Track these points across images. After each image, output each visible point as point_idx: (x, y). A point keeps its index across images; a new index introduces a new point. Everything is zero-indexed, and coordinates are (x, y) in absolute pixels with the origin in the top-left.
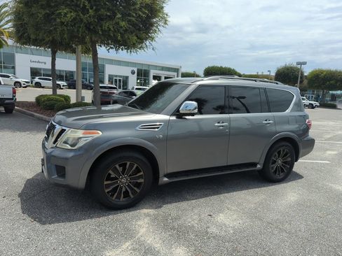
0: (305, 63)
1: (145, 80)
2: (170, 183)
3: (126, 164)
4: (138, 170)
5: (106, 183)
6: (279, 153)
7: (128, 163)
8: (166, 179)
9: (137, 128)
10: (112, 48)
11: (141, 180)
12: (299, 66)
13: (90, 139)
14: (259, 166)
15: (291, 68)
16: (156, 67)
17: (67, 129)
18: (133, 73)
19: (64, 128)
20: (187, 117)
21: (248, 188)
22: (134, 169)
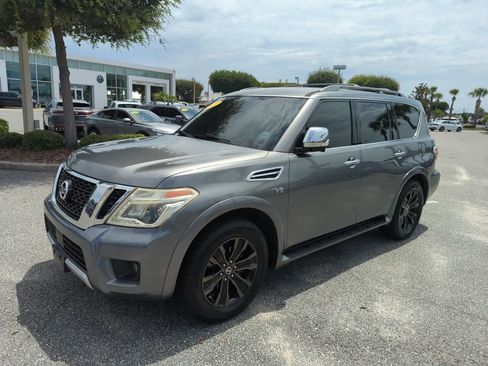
0: (344, 67)
1: (119, 92)
2: (291, 263)
3: (233, 242)
4: (249, 251)
5: (205, 280)
6: (408, 197)
7: (237, 240)
8: (285, 258)
9: (248, 178)
10: (85, 38)
11: (253, 266)
12: (337, 72)
13: (180, 205)
14: (388, 220)
15: (327, 73)
16: (136, 72)
17: (128, 189)
18: (100, 80)
19: (119, 187)
20: (310, 153)
21: (376, 254)
22: (244, 249)
